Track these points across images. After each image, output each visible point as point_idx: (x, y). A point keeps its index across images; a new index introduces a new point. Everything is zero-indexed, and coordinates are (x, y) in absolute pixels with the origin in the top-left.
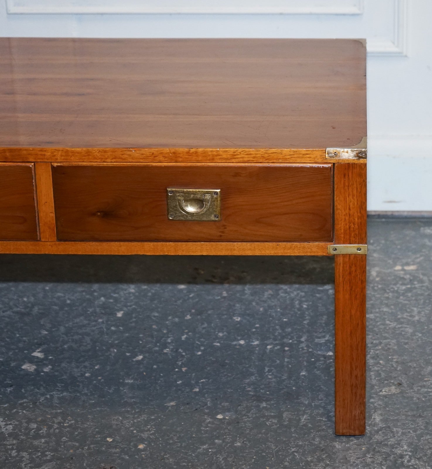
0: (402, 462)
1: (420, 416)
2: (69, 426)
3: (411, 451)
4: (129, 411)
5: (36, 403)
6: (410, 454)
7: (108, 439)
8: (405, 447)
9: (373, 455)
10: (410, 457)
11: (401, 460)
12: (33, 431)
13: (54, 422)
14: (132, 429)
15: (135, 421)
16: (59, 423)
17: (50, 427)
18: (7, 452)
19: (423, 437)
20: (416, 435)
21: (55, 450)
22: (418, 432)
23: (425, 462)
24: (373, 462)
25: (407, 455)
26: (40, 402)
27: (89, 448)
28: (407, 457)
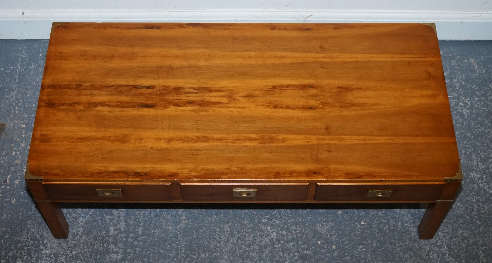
0: (446, 258)
1: (449, 223)
2: (300, 232)
3: (448, 251)
4: (322, 219)
5: (281, 214)
6: (448, 252)
7: (319, 242)
8: (446, 248)
9: (432, 253)
10: (448, 255)
11: (445, 257)
12: (285, 236)
13: (292, 230)
14: (327, 233)
15: (327, 227)
16: (295, 230)
17: (292, 233)
18: (278, 254)
19: (452, 239)
20: (449, 238)
21: (298, 252)
22: (450, 236)
23: (455, 259)
24: (433, 258)
25: (447, 253)
26: (282, 214)
27: (312, 250)
28: (447, 254)
